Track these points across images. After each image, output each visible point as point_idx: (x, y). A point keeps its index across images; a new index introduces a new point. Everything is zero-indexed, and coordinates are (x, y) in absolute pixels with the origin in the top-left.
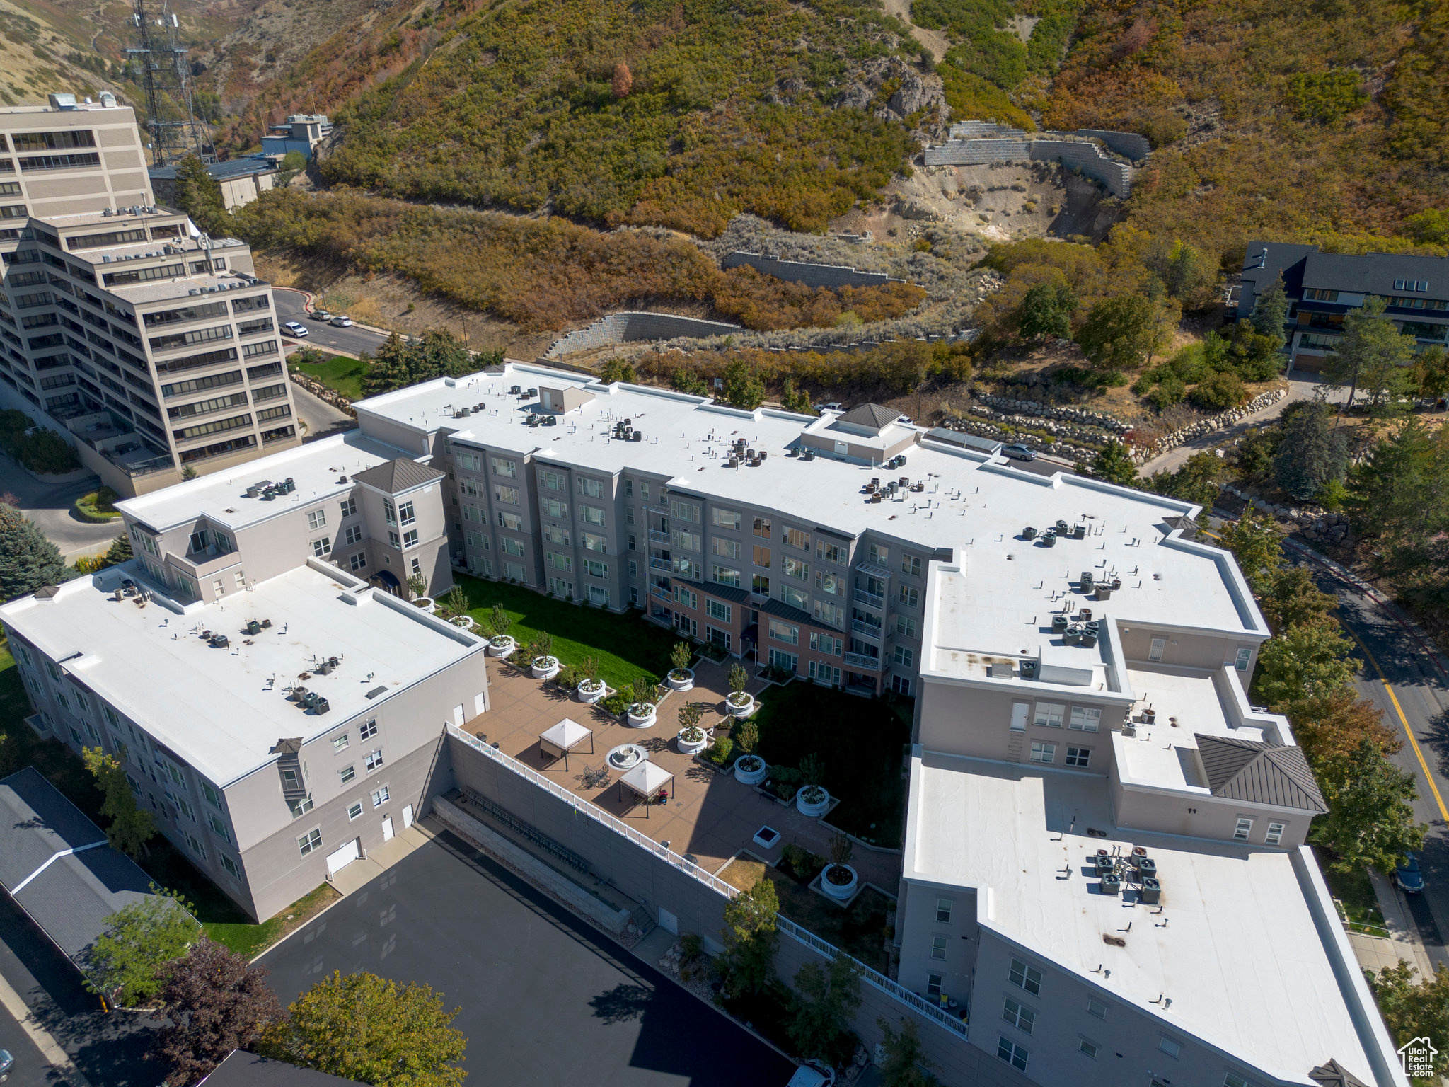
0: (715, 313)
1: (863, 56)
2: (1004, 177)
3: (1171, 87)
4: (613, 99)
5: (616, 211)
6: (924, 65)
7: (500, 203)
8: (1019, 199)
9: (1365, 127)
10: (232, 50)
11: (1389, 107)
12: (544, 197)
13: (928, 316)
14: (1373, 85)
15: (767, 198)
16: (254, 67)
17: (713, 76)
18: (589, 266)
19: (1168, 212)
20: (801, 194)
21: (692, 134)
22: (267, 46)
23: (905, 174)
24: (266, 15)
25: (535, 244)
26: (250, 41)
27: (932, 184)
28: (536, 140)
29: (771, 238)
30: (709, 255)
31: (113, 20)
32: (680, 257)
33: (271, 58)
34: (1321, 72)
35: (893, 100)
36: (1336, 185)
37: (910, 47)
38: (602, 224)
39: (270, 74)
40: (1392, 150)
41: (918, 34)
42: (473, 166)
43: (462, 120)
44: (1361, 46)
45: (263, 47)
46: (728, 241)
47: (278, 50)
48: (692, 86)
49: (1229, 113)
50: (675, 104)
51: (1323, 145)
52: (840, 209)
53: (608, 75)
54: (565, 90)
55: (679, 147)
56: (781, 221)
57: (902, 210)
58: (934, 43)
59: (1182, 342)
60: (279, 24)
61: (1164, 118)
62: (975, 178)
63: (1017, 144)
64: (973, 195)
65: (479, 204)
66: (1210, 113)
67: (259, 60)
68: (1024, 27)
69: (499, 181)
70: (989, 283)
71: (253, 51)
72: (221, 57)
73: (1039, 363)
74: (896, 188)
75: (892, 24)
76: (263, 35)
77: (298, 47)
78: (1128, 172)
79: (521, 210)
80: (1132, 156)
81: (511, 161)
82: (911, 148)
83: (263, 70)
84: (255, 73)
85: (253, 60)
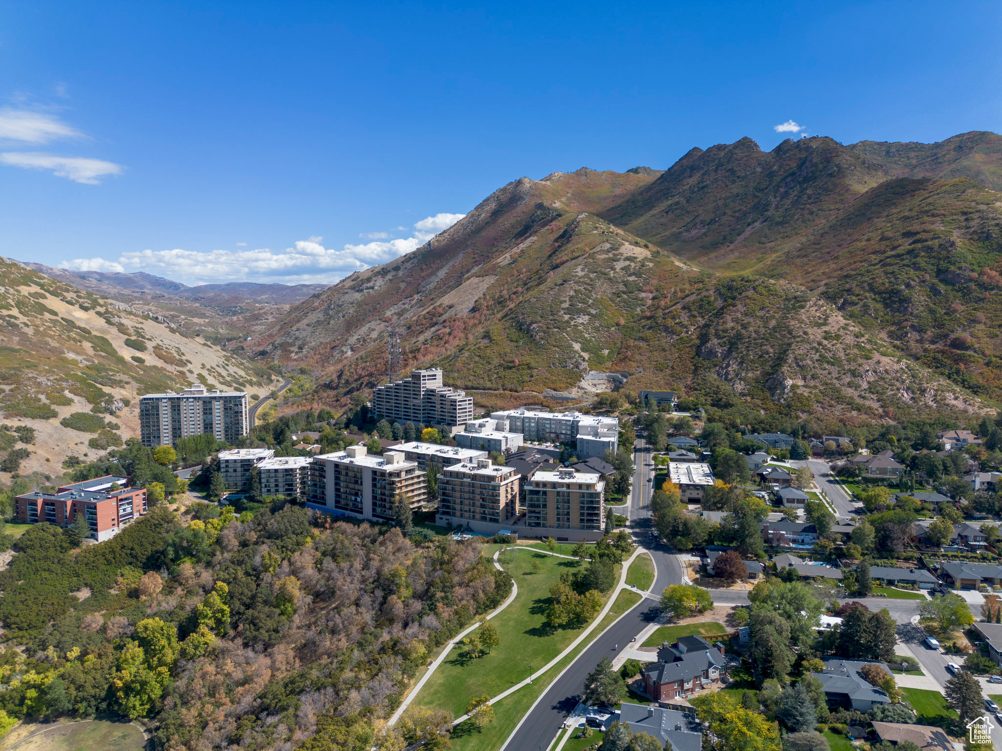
0: (543, 406)
1: (570, 358)
2: (601, 382)
3: (634, 364)
4: (514, 367)
5: (520, 389)
6: (584, 360)
7: (489, 389)
8: (604, 386)
9: (668, 372)
10: (281, 345)
11: (673, 368)
12: (500, 387)
13: (585, 404)
14: (671, 364)
15: (552, 386)
16: (293, 352)
17: (538, 362)
18: (516, 399)
19: (631, 387)
20: (558, 385)
21: (535, 374)
22: (298, 343)
23: (580, 381)
24: (298, 330)
25: (502, 396)
26: (290, 341)
27: (586, 383)
28: (495, 376)
29: (554, 393)
30: (541, 396)
31: (187, 329)
32: (536, 396)
33: (301, 348)
34: (662, 362)
35: (577, 367)
36: (662, 382)
37: (581, 356)
38: (516, 391)
39: (300, 355)
40: (672, 376)
41: (582, 354)
42: (481, 381)
43: (475, 372)
44: (669, 357)
45: (297, 343)
46: (545, 394)
47: (304, 345)
48: (533, 364)
49: (644, 370)
50: (529, 368)
51: (661, 375)
52: (567, 388)
53: (513, 362)
54: (501, 365)
55: (532, 376)
56: (555, 390)
57: (579, 387)
58: (586, 355)
59: (627, 406)
60: (304, 334)
61: (632, 370)
62: (595, 382)
63: (604, 375)
64: (595, 385)
65: (484, 389)
66: (641, 370)
67: (295, 349)
68: (606, 352)
69: (488, 384)
70: (596, 398)
71: (292, 345)
72: (276, 348)
73: (604, 410)
74: (578, 384)
75: (576, 352)
76: (296, 338)
77: (313, 343)
78: (625, 380)
79: (495, 390)
80: (626, 377)
81: (490, 380)
82: (581, 376)
83: (297, 353)
84: (293, 355)
85: (292, 349)
